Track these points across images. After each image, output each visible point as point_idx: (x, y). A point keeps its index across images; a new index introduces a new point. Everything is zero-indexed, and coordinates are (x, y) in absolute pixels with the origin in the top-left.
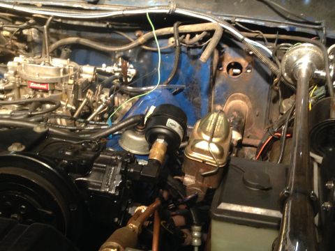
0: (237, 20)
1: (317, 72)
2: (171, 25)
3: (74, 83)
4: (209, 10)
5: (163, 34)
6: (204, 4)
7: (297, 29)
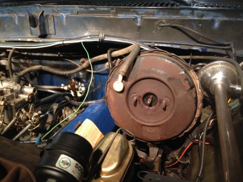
0: (156, 45)
1: (232, 86)
2: (106, 52)
3: (4, 105)
5: (100, 60)
6: (128, 34)
7: (209, 50)
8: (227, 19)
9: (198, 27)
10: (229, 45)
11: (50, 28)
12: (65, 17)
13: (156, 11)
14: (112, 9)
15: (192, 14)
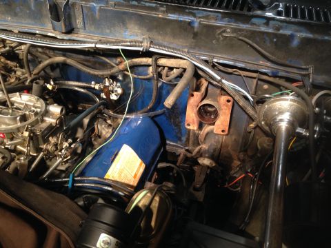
0: (215, 60)
1: (299, 130)
3: (29, 136)
4: (186, 47)
6: (181, 40)
7: (281, 74)
8: (310, 36)
9: (271, 41)
10: (307, 69)
11: (78, 21)
12: (98, 8)
13: (220, 15)
14: (162, 6)
15: (267, 24)
